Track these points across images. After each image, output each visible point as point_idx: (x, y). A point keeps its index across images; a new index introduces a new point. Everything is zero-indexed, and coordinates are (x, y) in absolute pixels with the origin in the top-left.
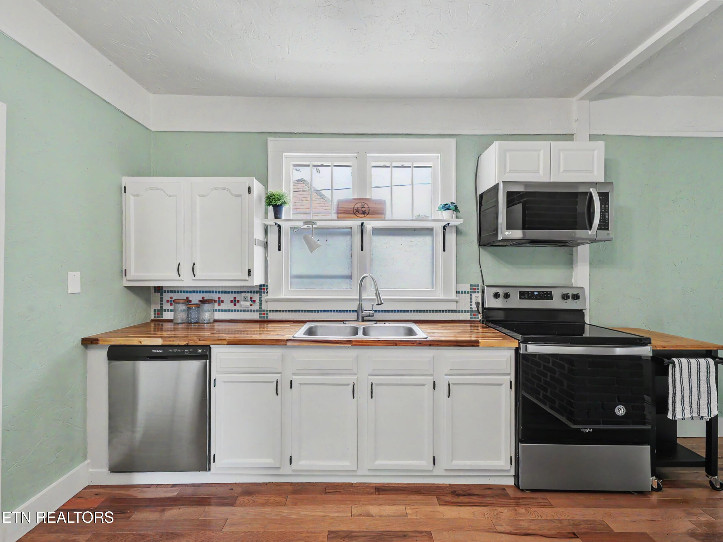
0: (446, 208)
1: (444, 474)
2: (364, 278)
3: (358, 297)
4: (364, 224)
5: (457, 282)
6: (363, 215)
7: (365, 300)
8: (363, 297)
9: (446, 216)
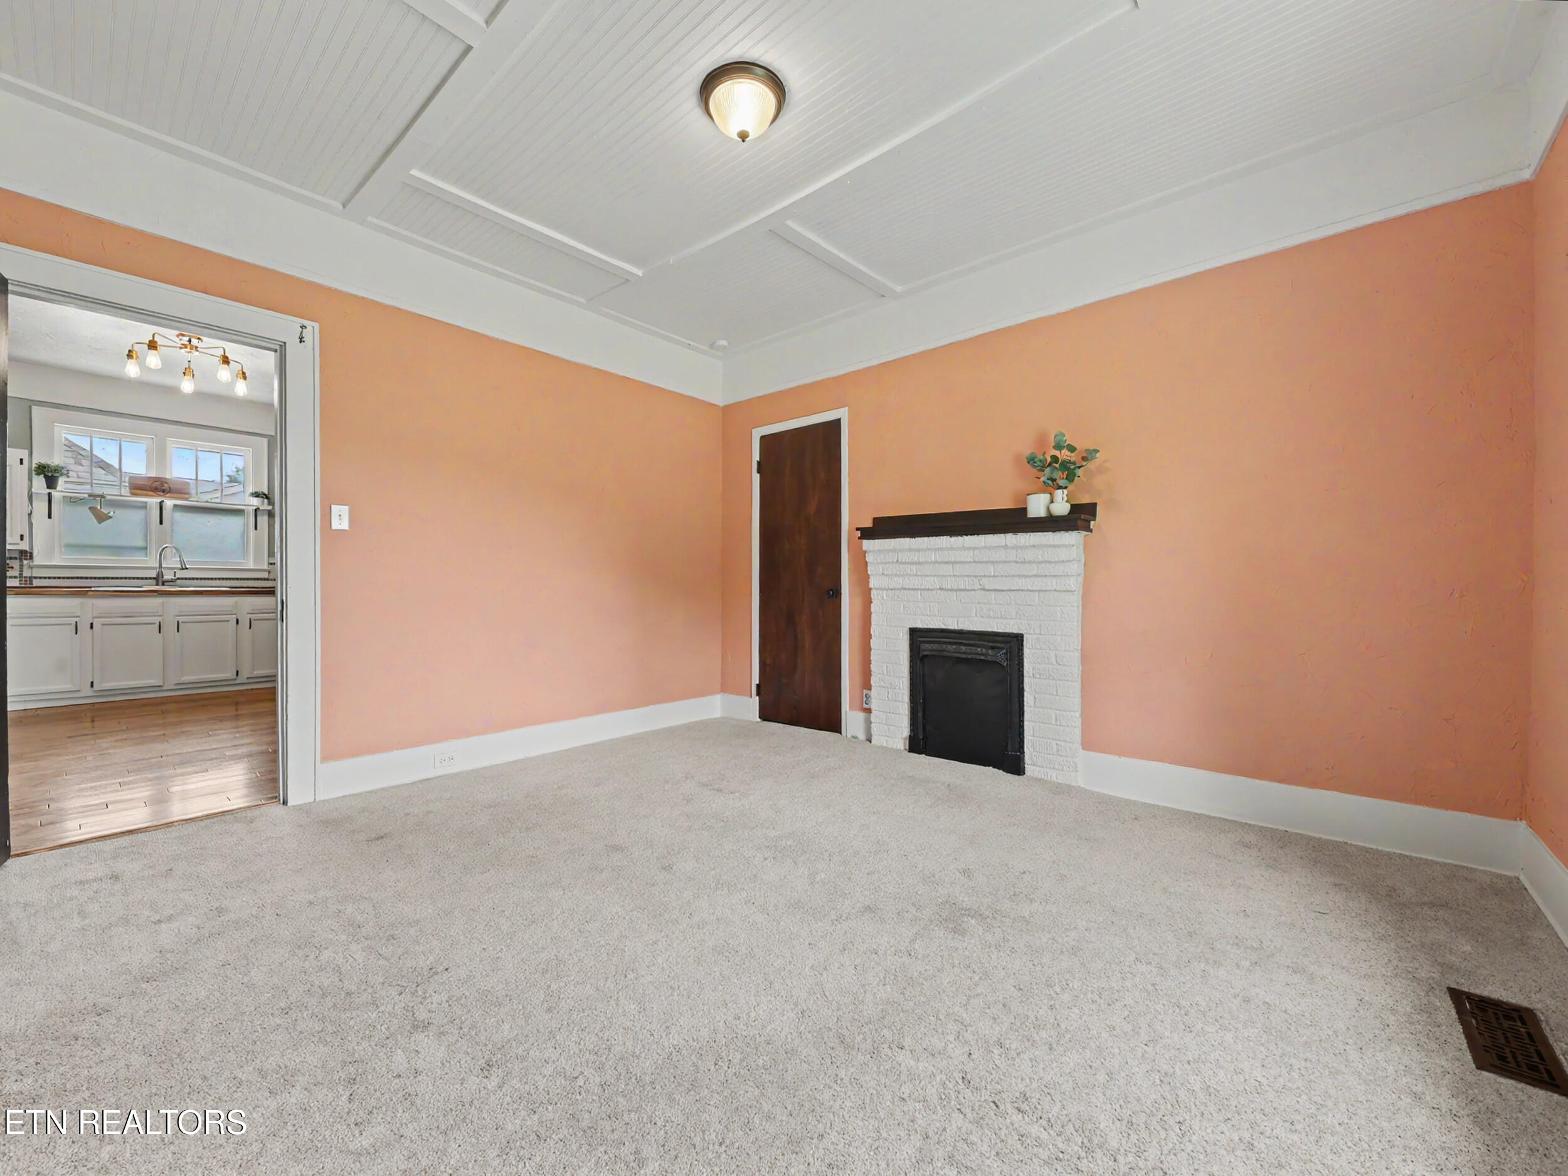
0: (256, 495)
1: (246, 681)
2: (163, 549)
3: (158, 566)
4: (164, 503)
5: (269, 556)
6: (162, 494)
7: (165, 568)
8: (163, 566)
9: (256, 502)
